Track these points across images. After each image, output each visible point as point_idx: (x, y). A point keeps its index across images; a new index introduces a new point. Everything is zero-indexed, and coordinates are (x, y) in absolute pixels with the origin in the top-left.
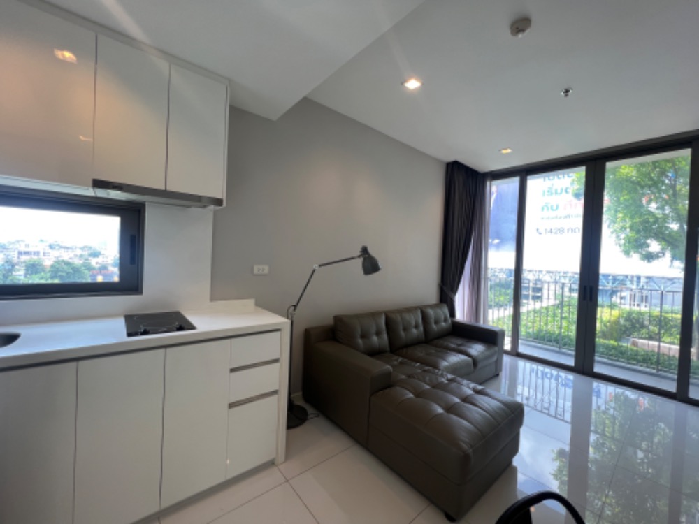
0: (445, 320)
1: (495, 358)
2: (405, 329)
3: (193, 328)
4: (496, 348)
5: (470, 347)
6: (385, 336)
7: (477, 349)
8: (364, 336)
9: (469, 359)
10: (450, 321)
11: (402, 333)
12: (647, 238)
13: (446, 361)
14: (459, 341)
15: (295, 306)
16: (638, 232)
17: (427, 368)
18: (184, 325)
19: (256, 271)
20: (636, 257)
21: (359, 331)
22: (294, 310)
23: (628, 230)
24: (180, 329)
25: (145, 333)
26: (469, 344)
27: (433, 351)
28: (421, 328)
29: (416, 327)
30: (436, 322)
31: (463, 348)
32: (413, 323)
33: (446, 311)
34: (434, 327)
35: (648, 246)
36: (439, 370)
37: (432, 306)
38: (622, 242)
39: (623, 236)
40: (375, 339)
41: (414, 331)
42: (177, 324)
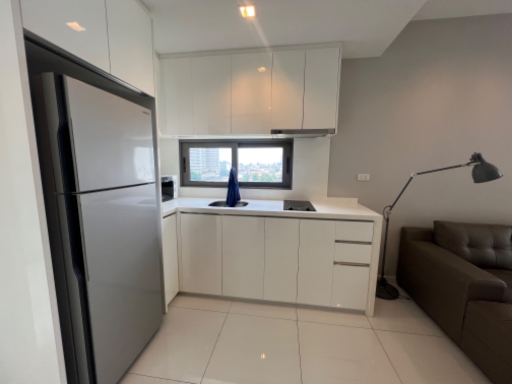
3: (315, 210)
8: (473, 245)
15: (391, 207)
18: (310, 208)
19: (359, 178)
24: (308, 210)
25: (291, 209)
40: (491, 252)
42: (306, 208)
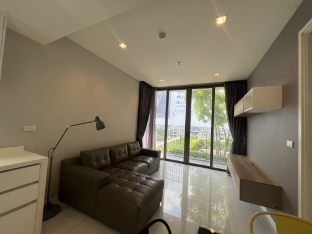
0: (138, 148)
1: (157, 163)
2: (119, 154)
4: (157, 158)
5: (148, 159)
6: (109, 159)
7: (150, 160)
8: (97, 160)
9: (147, 164)
10: (140, 149)
11: (118, 156)
12: (204, 115)
13: (136, 167)
14: (143, 157)
15: (54, 149)
16: (202, 113)
17: (127, 171)
20: (202, 121)
21: (95, 158)
22: (54, 151)
23: (200, 112)
26: (147, 158)
27: (132, 163)
28: (127, 153)
29: (125, 153)
30: (134, 150)
31: (144, 160)
32: (123, 151)
33: (139, 144)
34: (133, 152)
35: (205, 118)
36: (133, 171)
37: (133, 143)
38: (198, 116)
39: (198, 114)
40: (103, 161)
41: (124, 155)
